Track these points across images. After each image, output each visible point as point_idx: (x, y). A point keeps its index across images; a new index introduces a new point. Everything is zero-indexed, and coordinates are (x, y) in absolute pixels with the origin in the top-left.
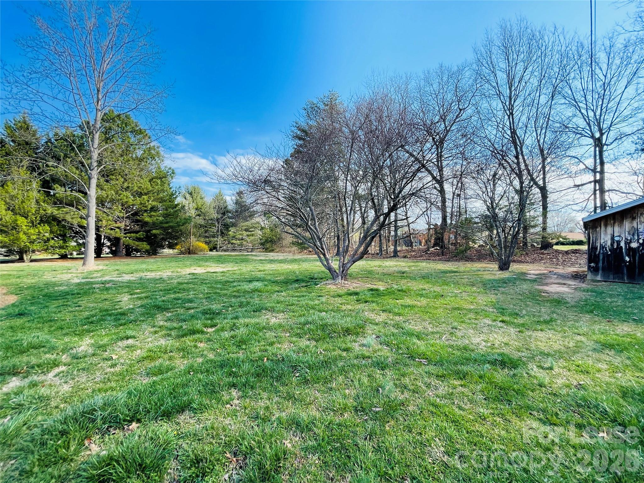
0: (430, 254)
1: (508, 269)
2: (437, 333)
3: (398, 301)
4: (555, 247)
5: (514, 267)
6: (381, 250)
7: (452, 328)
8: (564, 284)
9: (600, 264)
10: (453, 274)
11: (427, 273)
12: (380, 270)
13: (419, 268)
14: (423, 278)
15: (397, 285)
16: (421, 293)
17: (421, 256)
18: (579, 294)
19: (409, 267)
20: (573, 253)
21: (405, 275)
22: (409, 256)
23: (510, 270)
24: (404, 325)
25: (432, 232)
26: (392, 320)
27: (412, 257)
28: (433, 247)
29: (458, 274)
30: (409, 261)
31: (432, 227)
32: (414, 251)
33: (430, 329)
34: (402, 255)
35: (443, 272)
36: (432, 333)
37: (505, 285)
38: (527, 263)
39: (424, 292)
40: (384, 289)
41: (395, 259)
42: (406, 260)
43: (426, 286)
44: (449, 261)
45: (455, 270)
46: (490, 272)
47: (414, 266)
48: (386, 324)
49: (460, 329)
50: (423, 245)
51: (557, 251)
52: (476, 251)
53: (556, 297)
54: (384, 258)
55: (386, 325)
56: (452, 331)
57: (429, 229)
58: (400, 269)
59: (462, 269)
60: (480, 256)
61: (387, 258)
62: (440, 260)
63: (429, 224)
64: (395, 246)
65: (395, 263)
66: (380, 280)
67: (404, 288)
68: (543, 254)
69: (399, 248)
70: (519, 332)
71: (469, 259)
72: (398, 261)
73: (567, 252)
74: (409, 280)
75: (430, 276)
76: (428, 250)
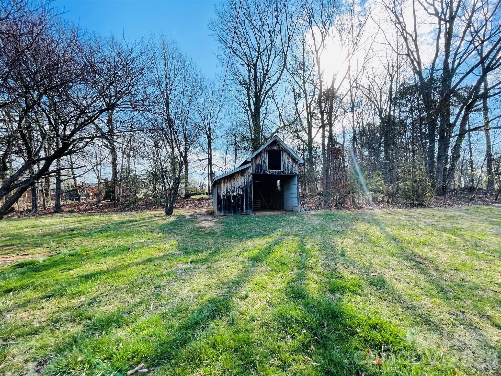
0: (101, 206)
1: (171, 214)
2: (141, 302)
3: (72, 272)
4: (192, 197)
5: (175, 211)
6: (35, 206)
7: (156, 288)
8: (208, 220)
9: (222, 206)
10: (131, 224)
11: (103, 227)
12: (35, 232)
13: (92, 222)
14: (100, 232)
15: (66, 248)
16: (102, 251)
17: (92, 209)
18: (219, 226)
19: (80, 222)
20: (202, 200)
21: (75, 232)
22: (76, 210)
23: (173, 214)
24: (91, 311)
25: (102, 186)
26: (68, 309)
27: (80, 211)
28: (104, 200)
29: (135, 223)
30: (77, 215)
31: (102, 181)
32: (82, 205)
33: (130, 300)
34: (67, 209)
35: (120, 223)
36: (136, 305)
37: (176, 227)
38: (179, 208)
39: (106, 249)
40: (45, 258)
41: (58, 215)
42: (73, 214)
43: (107, 242)
44: (121, 211)
45: (131, 219)
46: (161, 218)
47: (85, 220)
48: (57, 322)
49: (164, 286)
50: (91, 198)
51: (193, 199)
52: (143, 201)
53: (209, 230)
54: (40, 215)
55: (58, 325)
56: (156, 292)
57: (100, 183)
58: (67, 226)
59: (137, 217)
60: (148, 206)
61: (45, 214)
62: (113, 211)
63: (99, 178)
64: (58, 201)
65: (58, 220)
66: (36, 245)
67: (78, 250)
68: (187, 201)
69: (62, 203)
70: (208, 267)
71: (139, 209)
72: (61, 217)
73: (199, 200)
74: (82, 238)
75: (108, 229)
76: (99, 203)
